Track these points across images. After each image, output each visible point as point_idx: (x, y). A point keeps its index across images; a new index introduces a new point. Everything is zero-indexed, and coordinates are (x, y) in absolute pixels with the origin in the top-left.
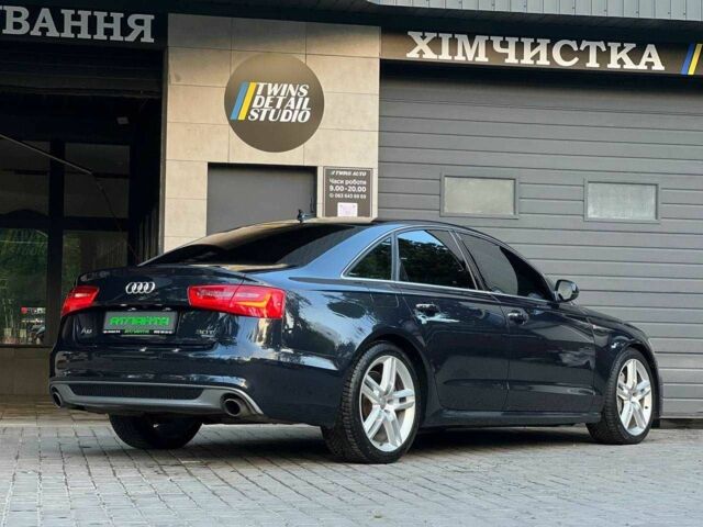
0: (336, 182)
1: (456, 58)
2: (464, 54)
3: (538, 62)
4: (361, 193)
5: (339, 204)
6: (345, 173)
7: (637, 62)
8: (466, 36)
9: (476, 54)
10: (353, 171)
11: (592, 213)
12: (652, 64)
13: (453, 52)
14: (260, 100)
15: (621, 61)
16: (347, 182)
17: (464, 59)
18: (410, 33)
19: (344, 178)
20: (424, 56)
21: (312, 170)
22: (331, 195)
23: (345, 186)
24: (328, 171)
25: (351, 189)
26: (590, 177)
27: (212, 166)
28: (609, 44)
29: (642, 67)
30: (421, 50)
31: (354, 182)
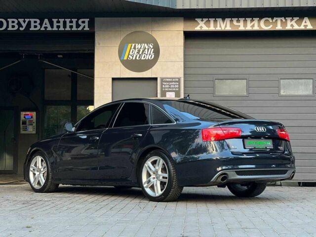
0: (165, 84)
2: (220, 27)
3: (254, 28)
4: (176, 88)
5: (167, 93)
6: (169, 80)
7: (300, 25)
8: (221, 19)
9: (226, 26)
10: (172, 79)
11: (282, 93)
12: (307, 26)
13: (215, 26)
15: (292, 25)
16: (170, 84)
17: (220, 29)
18: (196, 19)
19: (169, 82)
21: (156, 79)
22: (164, 89)
24: (162, 79)
25: (172, 86)
26: (282, 76)
27: (114, 79)
28: (286, 18)
29: (302, 27)
31: (173, 83)
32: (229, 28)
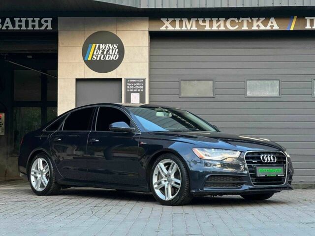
0: (130, 84)
1: (182, 29)
2: (186, 27)
3: (220, 29)
4: (142, 89)
5: (132, 94)
6: (134, 81)
7: (266, 26)
8: (187, 19)
9: (192, 27)
10: (137, 80)
11: (249, 94)
12: (273, 26)
13: (181, 26)
14: (97, 51)
15: (258, 26)
17: (186, 29)
18: (161, 19)
19: (134, 83)
20: (168, 29)
21: (121, 80)
22: (128, 90)
23: (135, 86)
24: (126, 80)
25: (137, 87)
26: (248, 77)
27: (77, 80)
28: (253, 19)
29: (268, 28)
30: (167, 26)
31: (138, 84)
32: (194, 28)
